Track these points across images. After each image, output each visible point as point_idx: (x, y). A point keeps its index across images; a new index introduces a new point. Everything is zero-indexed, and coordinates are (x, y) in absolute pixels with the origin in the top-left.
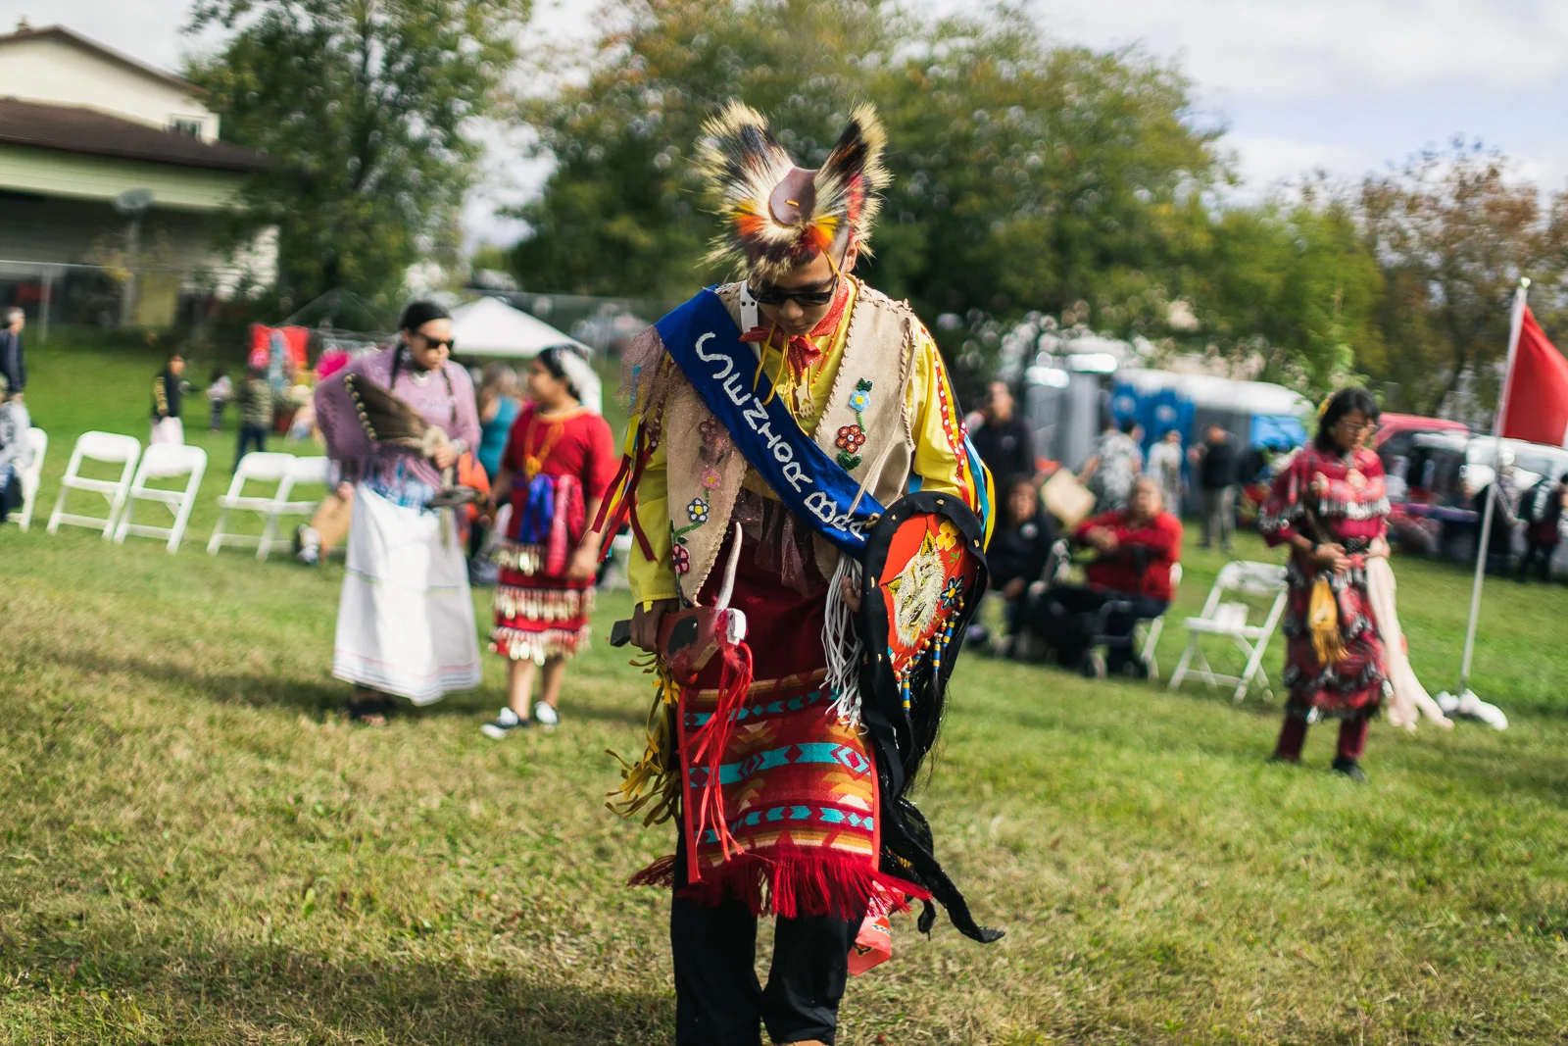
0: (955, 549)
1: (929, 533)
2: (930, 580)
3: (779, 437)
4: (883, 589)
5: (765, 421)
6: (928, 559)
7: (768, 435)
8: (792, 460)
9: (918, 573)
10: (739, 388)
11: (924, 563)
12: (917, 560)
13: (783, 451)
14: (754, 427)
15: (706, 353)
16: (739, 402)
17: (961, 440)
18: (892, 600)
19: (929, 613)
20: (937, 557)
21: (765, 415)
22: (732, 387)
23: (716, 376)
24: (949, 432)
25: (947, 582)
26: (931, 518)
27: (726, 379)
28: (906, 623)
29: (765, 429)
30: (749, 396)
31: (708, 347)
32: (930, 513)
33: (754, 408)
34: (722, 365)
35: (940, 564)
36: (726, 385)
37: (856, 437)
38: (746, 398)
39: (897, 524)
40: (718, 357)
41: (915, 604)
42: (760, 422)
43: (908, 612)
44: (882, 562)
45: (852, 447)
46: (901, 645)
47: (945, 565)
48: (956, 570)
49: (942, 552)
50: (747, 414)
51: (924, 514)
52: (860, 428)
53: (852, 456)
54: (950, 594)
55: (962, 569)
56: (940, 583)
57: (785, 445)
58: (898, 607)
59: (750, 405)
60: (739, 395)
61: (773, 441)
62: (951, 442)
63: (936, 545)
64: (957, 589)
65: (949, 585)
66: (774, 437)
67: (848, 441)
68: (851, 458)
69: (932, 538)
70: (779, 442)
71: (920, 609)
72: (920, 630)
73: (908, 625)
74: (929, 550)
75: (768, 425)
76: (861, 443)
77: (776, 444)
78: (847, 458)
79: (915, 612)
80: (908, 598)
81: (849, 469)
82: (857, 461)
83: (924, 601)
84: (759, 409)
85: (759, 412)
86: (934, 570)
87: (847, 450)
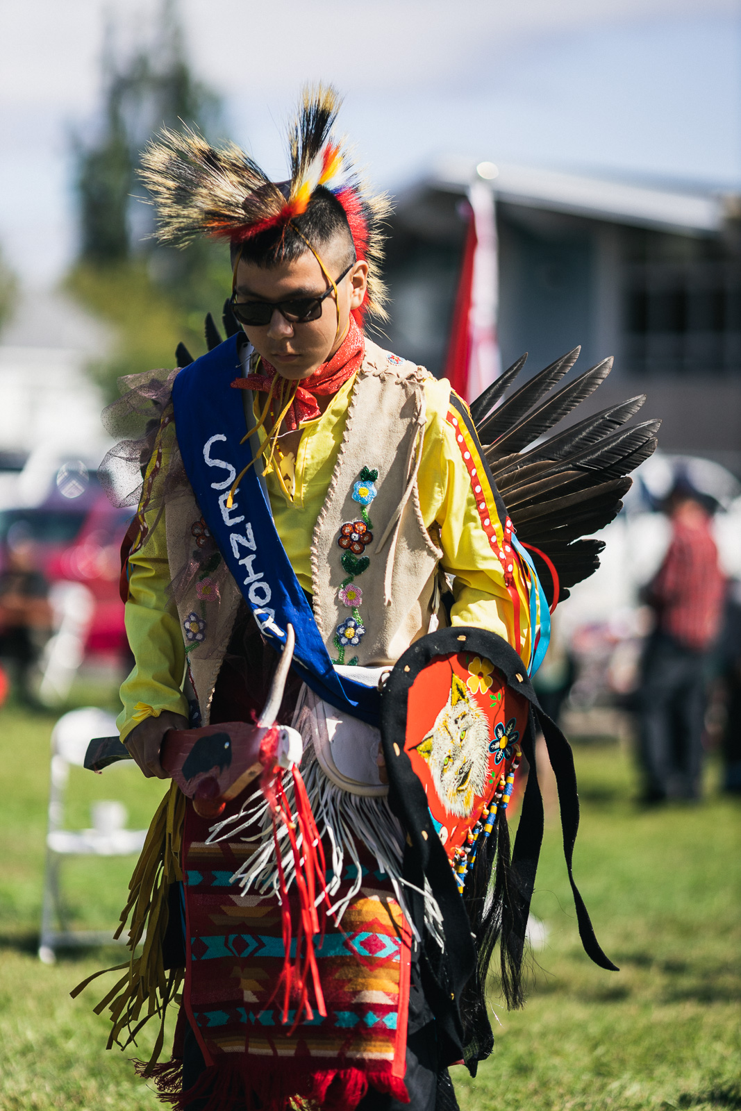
0: (493, 690)
1: (456, 678)
2: (471, 732)
3: (261, 575)
4: (411, 754)
5: (251, 552)
6: (462, 707)
7: (250, 569)
8: (267, 605)
9: (452, 727)
10: (234, 506)
11: (457, 714)
12: (448, 712)
13: (260, 592)
14: (237, 555)
15: (212, 456)
16: (229, 522)
17: (507, 541)
18: (426, 765)
19: (480, 772)
20: (473, 704)
21: (252, 546)
22: (227, 502)
23: (214, 486)
24: (491, 534)
25: (494, 730)
26: (454, 659)
27: (223, 492)
28: (452, 789)
29: (248, 562)
30: (242, 518)
31: (217, 451)
32: (451, 654)
33: (244, 534)
34: (224, 474)
35: (479, 711)
36: (222, 499)
37: (361, 535)
38: (238, 520)
39: (412, 675)
40: (222, 464)
41: (458, 764)
42: (245, 552)
43: (451, 775)
44: (403, 723)
46: (452, 816)
47: (486, 711)
48: (502, 715)
49: (478, 696)
50: (235, 538)
51: (445, 657)
52: (366, 525)
53: (359, 557)
54: (502, 744)
55: (507, 711)
56: (484, 734)
57: (265, 586)
58: (435, 772)
59: (240, 529)
60: (232, 514)
61: (252, 577)
62: (494, 546)
63: (469, 689)
64: (509, 737)
65: (497, 732)
66: (255, 573)
67: (352, 540)
68: (356, 560)
69: (461, 682)
70: (259, 581)
71: (466, 770)
72: (473, 795)
73: (455, 791)
74: (461, 698)
75: (253, 557)
76: (368, 543)
77: (254, 581)
78: (353, 561)
79: (460, 773)
80: (447, 759)
81: (356, 574)
82: (364, 564)
83: (469, 758)
84: (249, 537)
85: (248, 540)
86: (473, 719)
87: (353, 551)
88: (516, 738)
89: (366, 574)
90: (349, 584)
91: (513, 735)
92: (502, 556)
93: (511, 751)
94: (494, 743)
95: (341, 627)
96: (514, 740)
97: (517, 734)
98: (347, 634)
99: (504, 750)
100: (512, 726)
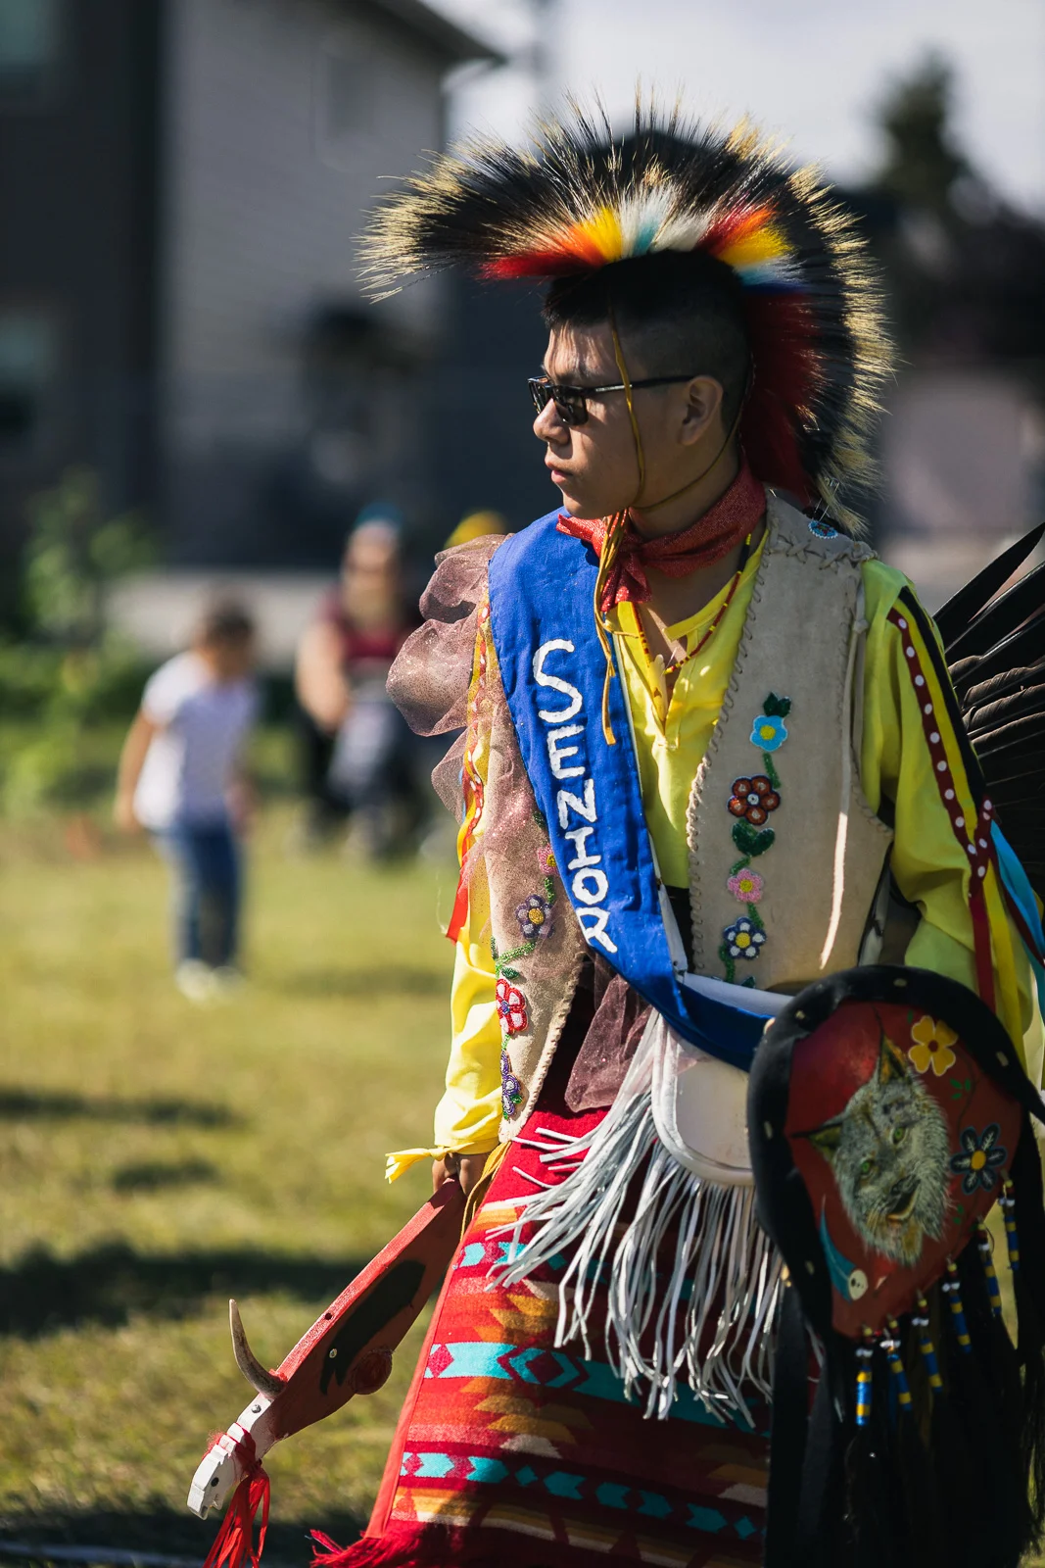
3: (596, 859)
5: (586, 823)
6: (899, 1090)
7: (581, 848)
8: (598, 905)
9: (879, 1117)
10: (571, 751)
11: (889, 1099)
12: (871, 1093)
13: (591, 884)
15: (547, 671)
16: (561, 773)
17: (983, 832)
19: (933, 1199)
20: (919, 1088)
21: (591, 814)
22: (561, 744)
23: (545, 715)
24: (956, 814)
25: (957, 1137)
27: (558, 726)
28: (877, 1214)
30: (580, 771)
31: (555, 665)
33: (581, 795)
34: (564, 702)
35: (930, 1102)
36: (553, 736)
37: (763, 796)
38: (575, 772)
42: (577, 822)
43: (875, 1192)
45: (756, 815)
49: (928, 1078)
50: (565, 798)
52: (771, 782)
53: (760, 830)
56: (941, 1139)
57: (601, 878)
58: (843, 1180)
59: (575, 787)
60: (565, 763)
61: (583, 859)
62: (960, 833)
63: (911, 1064)
64: (988, 1153)
65: (965, 1144)
66: (588, 855)
67: (749, 804)
68: (756, 833)
69: (897, 1052)
70: (590, 867)
71: (905, 1189)
72: (920, 1233)
73: (882, 1220)
74: (897, 1075)
75: (589, 831)
76: (774, 808)
77: (584, 867)
78: (750, 834)
79: (894, 1193)
80: (868, 1165)
81: (754, 855)
82: (767, 840)
83: (912, 1172)
84: (586, 800)
85: (584, 803)
86: (918, 1113)
87: (749, 820)
88: (1002, 1158)
89: (770, 855)
90: (743, 870)
91: (995, 1151)
92: (972, 850)
93: (993, 1177)
94: (961, 1158)
95: (730, 930)
96: (997, 1161)
97: (1001, 1151)
98: (739, 942)
99: (979, 1173)
100: (994, 1137)
